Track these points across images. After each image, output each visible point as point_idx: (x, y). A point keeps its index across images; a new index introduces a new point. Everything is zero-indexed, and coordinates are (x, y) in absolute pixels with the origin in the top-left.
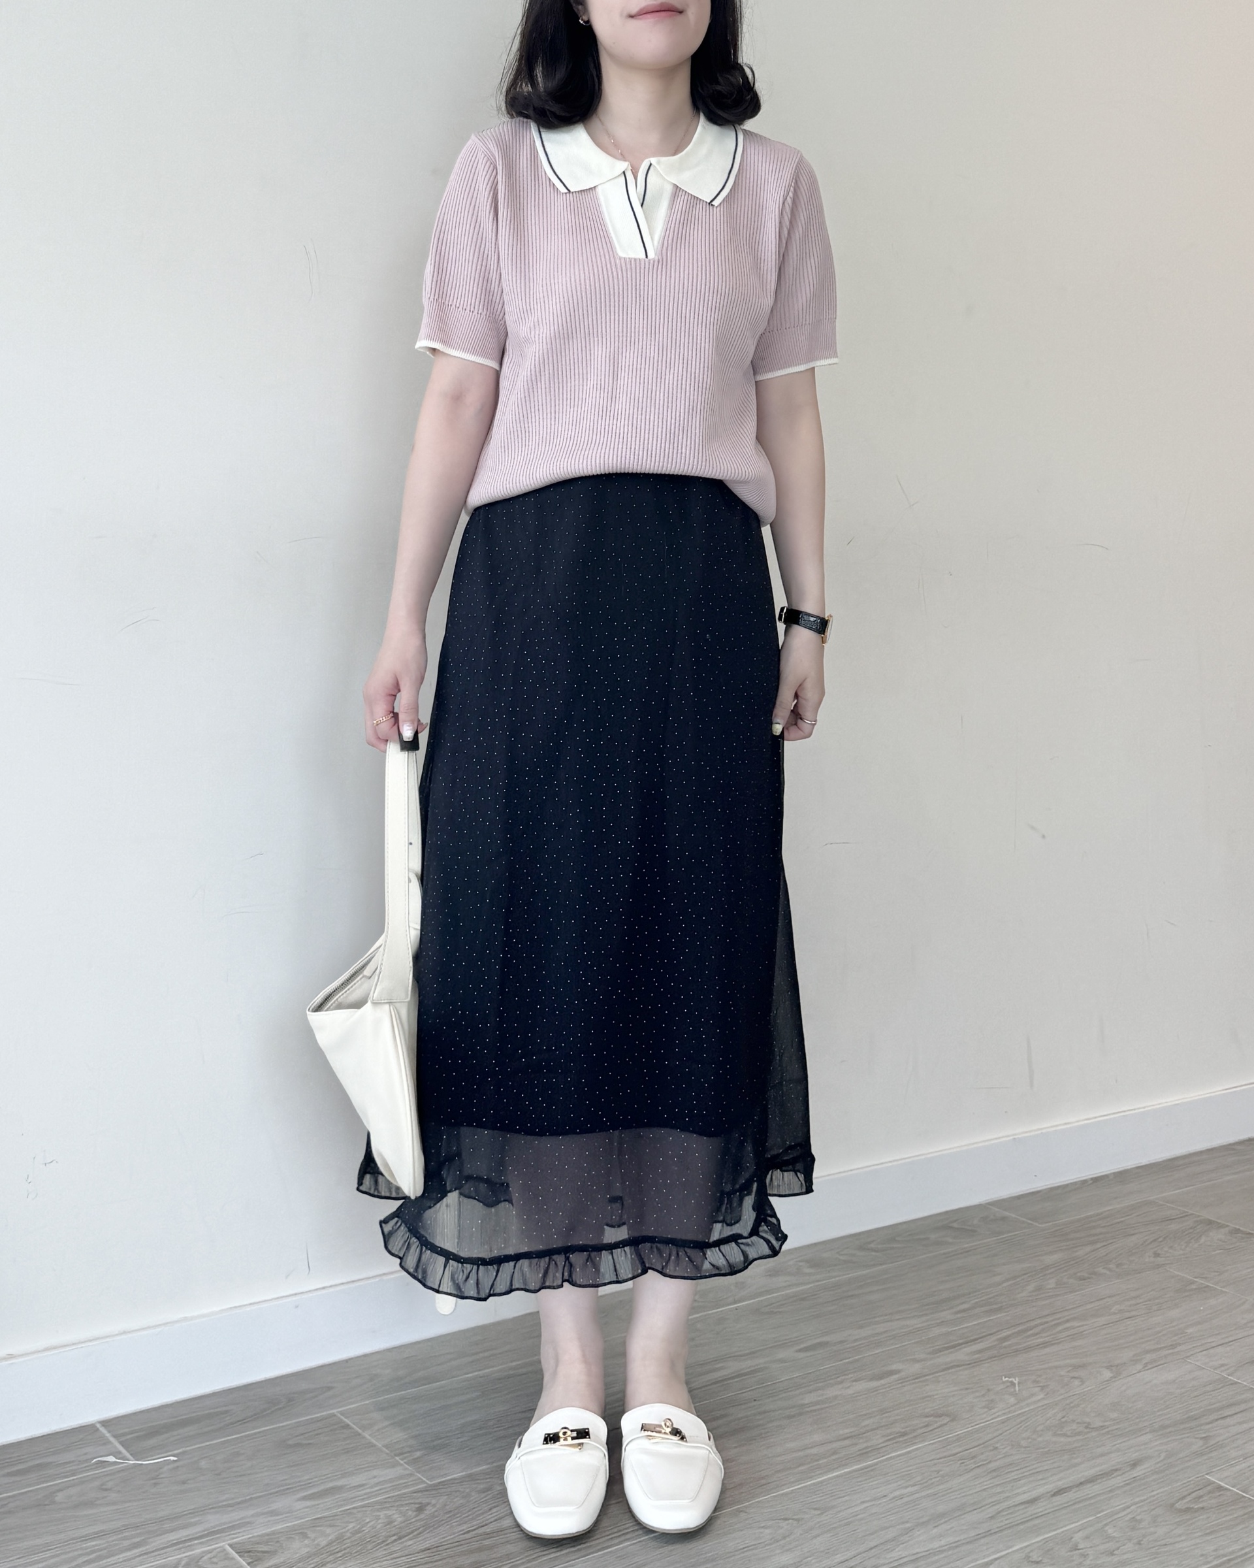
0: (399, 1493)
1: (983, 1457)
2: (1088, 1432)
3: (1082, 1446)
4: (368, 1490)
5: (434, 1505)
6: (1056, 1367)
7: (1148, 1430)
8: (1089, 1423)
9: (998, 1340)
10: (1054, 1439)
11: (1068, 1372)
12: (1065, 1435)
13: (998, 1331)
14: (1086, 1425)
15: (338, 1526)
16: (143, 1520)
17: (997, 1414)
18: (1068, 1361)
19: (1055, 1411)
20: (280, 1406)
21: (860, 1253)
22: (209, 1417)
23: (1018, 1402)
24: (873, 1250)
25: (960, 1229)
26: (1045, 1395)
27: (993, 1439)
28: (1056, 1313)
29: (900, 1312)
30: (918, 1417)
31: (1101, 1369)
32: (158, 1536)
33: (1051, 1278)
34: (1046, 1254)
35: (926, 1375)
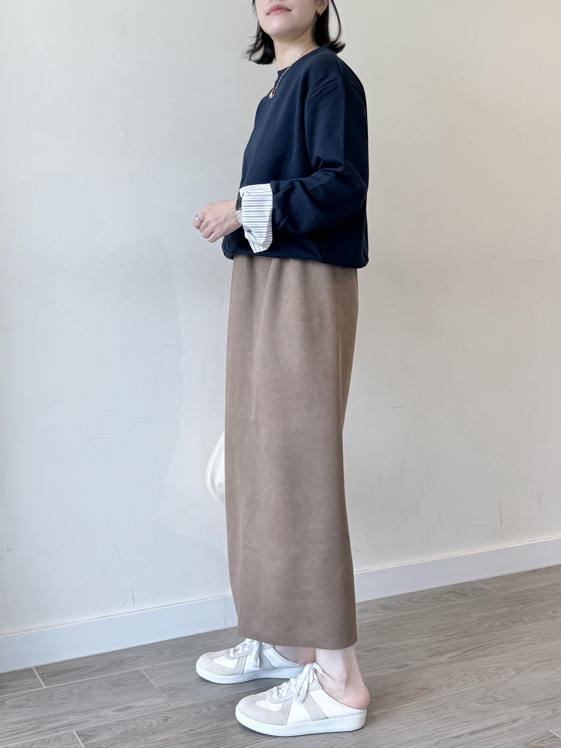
0: (159, 711)
1: (439, 712)
2: (495, 703)
3: (490, 710)
4: (145, 709)
5: (173, 718)
6: (488, 668)
7: (526, 704)
8: (497, 698)
9: (462, 652)
10: (477, 705)
11: (493, 670)
12: (484, 703)
13: (465, 647)
14: (495, 699)
15: (127, 725)
16: (41, 716)
17: (452, 690)
18: (494, 665)
19: (481, 690)
20: (117, 664)
21: (407, 603)
22: (83, 668)
23: (465, 685)
24: (413, 602)
25: (460, 593)
26: (479, 682)
27: (446, 703)
28: (496, 639)
29: (419, 634)
30: (413, 689)
31: (511, 670)
32: (45, 724)
33: (498, 621)
34: (499, 608)
35: (423, 668)
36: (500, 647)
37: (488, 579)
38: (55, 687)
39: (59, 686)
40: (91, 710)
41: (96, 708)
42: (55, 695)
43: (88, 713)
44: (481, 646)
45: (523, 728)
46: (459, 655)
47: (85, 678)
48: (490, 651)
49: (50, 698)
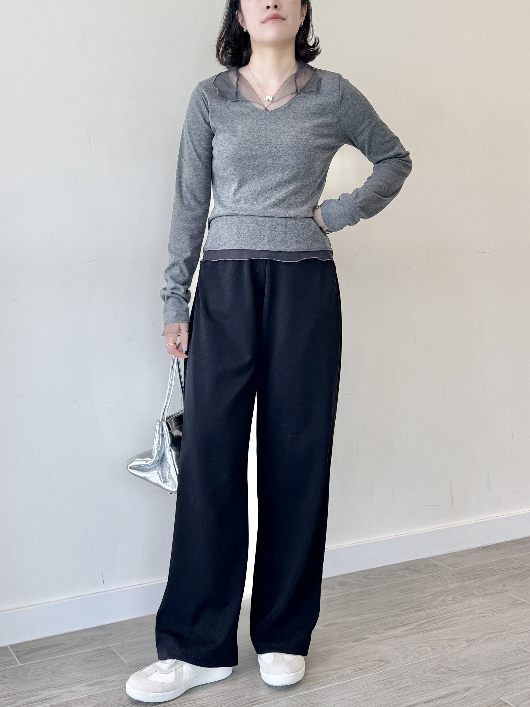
1: (395, 682)
2: (449, 673)
3: (444, 679)
4: (115, 684)
6: (442, 640)
7: (478, 673)
8: (450, 668)
9: (417, 625)
10: (432, 675)
11: (447, 642)
12: (438, 674)
13: (419, 621)
14: (448, 669)
15: (99, 699)
16: (16, 692)
17: (408, 662)
18: (448, 637)
19: (436, 661)
20: (88, 642)
21: (363, 580)
22: (56, 645)
23: (420, 656)
24: (370, 578)
25: (414, 569)
26: (433, 653)
27: (402, 674)
28: (449, 613)
29: (375, 609)
30: (370, 661)
31: (463, 642)
32: (21, 699)
33: (451, 595)
34: (451, 583)
35: (379, 641)
36: (452, 620)
37: (440, 555)
38: (28, 664)
39: (34, 663)
40: (64, 685)
41: (69, 684)
42: (30, 672)
43: (61, 688)
44: (435, 620)
45: (475, 696)
46: (414, 628)
47: (58, 656)
48: (444, 623)
49: (25, 674)
